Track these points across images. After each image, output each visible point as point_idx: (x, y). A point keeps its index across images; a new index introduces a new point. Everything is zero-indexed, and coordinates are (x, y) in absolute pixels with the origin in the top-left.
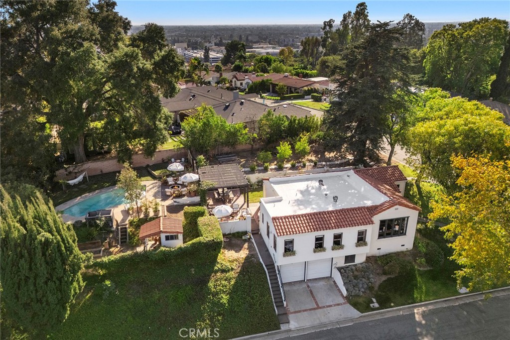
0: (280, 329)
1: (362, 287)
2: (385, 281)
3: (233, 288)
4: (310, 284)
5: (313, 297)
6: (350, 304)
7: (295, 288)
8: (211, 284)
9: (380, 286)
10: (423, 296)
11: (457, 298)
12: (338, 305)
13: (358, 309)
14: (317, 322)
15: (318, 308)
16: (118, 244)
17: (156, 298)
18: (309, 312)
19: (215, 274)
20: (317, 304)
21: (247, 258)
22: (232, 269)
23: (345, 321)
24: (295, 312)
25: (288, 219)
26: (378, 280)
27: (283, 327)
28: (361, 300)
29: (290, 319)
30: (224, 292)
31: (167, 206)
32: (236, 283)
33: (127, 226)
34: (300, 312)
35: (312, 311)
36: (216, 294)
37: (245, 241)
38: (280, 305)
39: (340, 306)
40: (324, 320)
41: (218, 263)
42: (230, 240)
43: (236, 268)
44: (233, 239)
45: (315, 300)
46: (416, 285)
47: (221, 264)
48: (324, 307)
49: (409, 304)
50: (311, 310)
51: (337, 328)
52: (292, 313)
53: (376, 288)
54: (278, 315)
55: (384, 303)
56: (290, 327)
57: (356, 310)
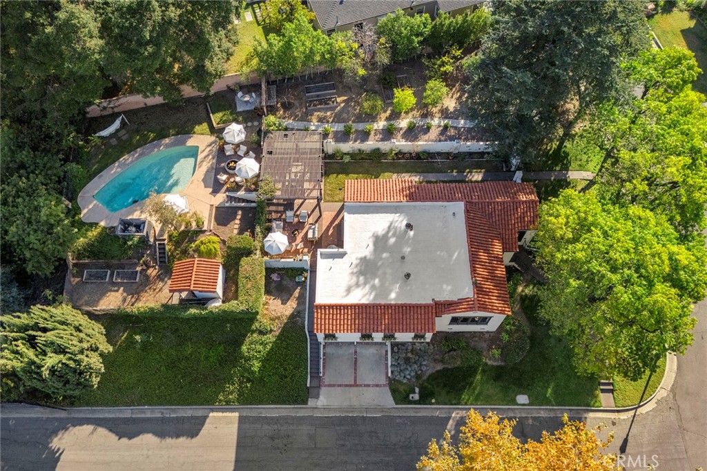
0: (307, 404)
1: (409, 374)
2: (438, 371)
3: (267, 355)
4: (358, 350)
5: (355, 369)
6: (390, 389)
7: (340, 351)
8: (244, 348)
9: (430, 376)
10: (471, 398)
11: (509, 409)
12: (377, 386)
13: (394, 399)
14: (346, 404)
15: (355, 385)
16: (156, 263)
17: (189, 352)
18: (343, 388)
19: (252, 334)
20: (355, 381)
21: (292, 317)
22: (271, 331)
23: (375, 410)
24: (330, 386)
25: (333, 309)
26: (431, 368)
27: (311, 403)
28: (402, 388)
29: (321, 393)
30: (257, 358)
31: (216, 207)
32: (272, 349)
33: (166, 242)
34: (334, 386)
35: (347, 388)
36: (248, 359)
37: (299, 284)
38: (316, 375)
39: (378, 388)
40: (355, 403)
41: (257, 320)
42: (282, 279)
43: (275, 329)
44: (285, 278)
45: (355, 373)
46: (472, 383)
47: (261, 322)
48: (361, 386)
49: (452, 404)
50: (346, 386)
51: (363, 416)
52: (325, 386)
53: (425, 378)
54: (310, 387)
55: (425, 398)
56: (318, 404)
57: (392, 398)
